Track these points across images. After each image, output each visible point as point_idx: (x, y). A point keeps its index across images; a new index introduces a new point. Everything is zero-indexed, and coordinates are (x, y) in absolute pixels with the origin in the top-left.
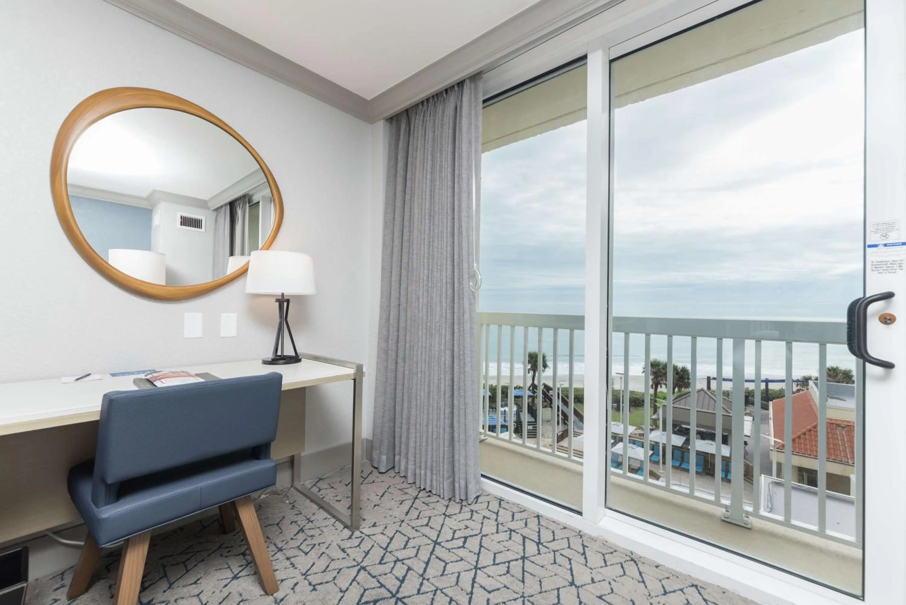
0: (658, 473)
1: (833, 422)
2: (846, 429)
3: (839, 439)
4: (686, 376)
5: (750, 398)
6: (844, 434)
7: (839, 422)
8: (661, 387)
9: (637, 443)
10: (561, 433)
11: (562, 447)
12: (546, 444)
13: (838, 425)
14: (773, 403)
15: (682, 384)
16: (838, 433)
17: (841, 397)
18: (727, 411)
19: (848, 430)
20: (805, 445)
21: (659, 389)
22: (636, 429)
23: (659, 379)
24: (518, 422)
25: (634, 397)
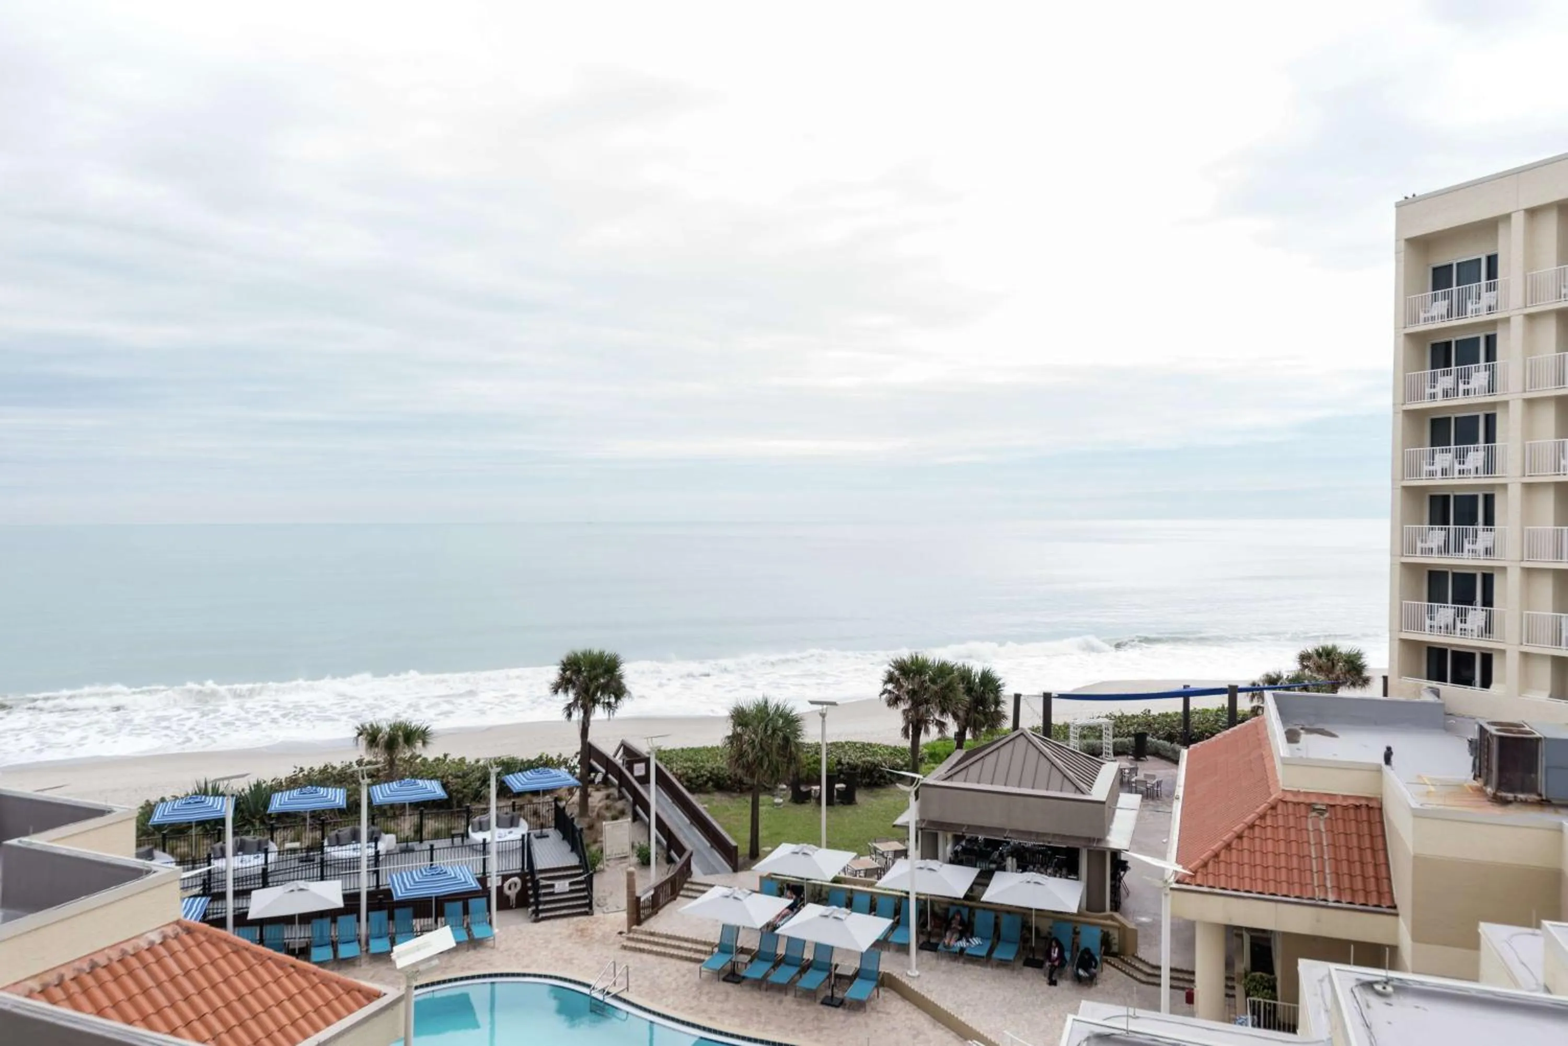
0: (905, 980)
1: (1301, 799)
2: (1327, 815)
3: (1312, 842)
4: (992, 696)
5: (1149, 738)
6: (1323, 830)
7: (1313, 800)
8: (927, 731)
9: (857, 900)
10: (652, 892)
11: (652, 934)
12: (608, 930)
13: (1310, 807)
14: (1189, 754)
15: (982, 718)
16: (1310, 828)
17: (1327, 728)
18: (1078, 788)
19: (1330, 819)
20: (1241, 865)
21: (924, 739)
22: (855, 858)
23: (922, 709)
24: (527, 874)
25: (869, 762)
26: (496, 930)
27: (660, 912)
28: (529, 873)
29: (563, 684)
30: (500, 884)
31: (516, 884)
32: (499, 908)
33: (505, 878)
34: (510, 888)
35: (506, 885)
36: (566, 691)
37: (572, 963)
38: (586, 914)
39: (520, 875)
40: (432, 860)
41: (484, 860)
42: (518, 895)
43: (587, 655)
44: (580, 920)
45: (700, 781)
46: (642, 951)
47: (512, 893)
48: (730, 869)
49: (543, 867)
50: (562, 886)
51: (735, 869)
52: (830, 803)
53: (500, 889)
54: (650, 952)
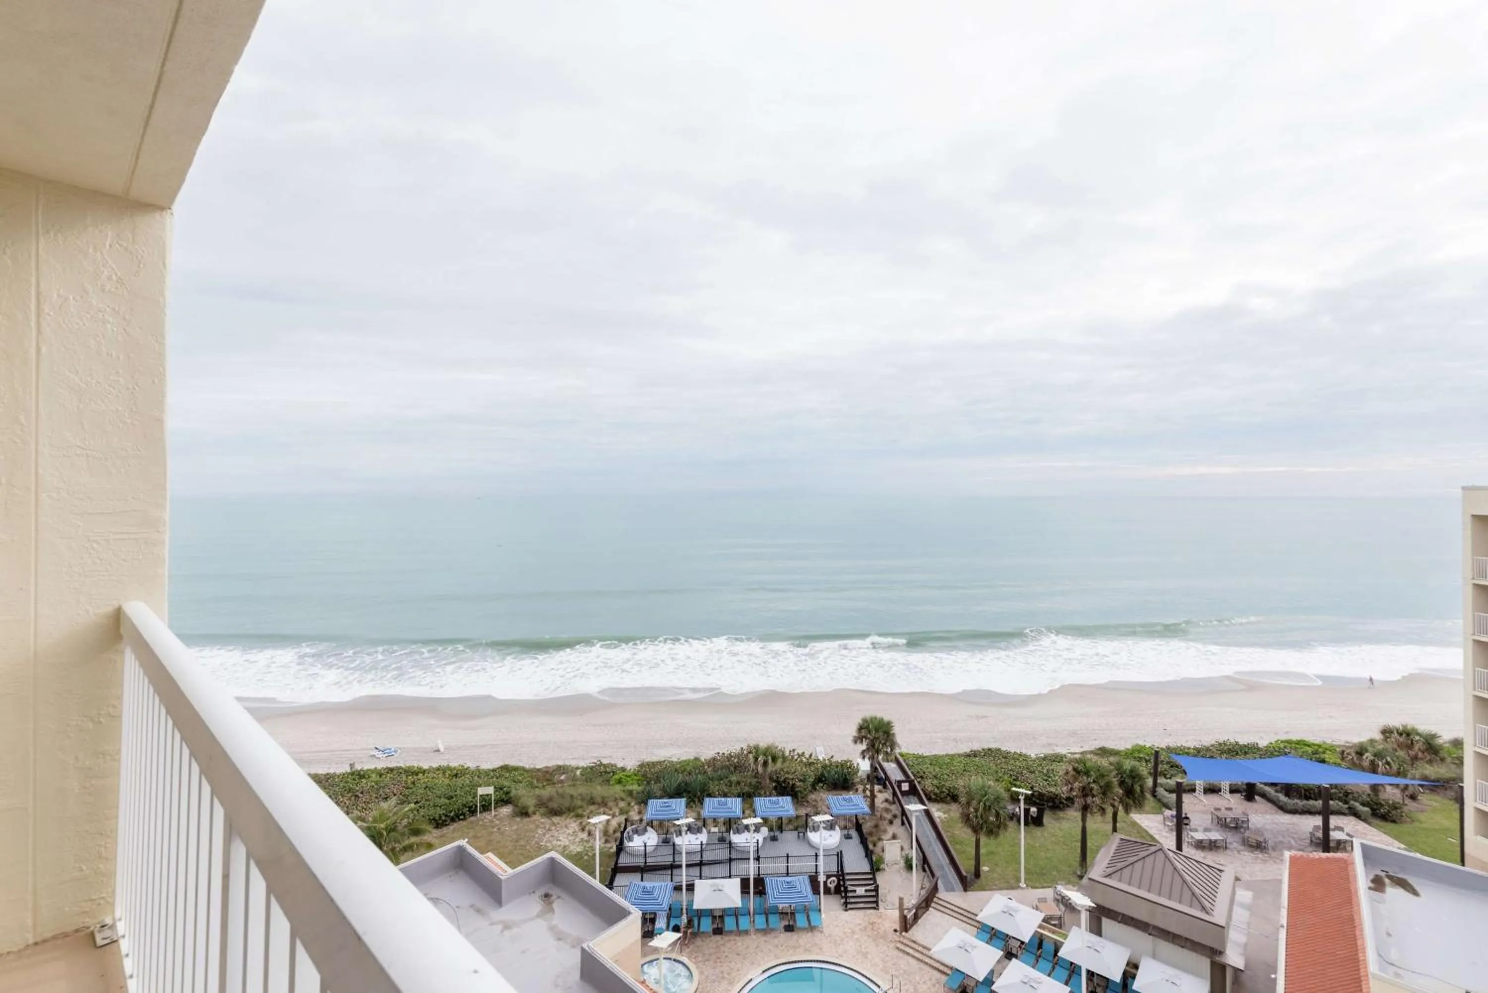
10: (914, 911)
11: (915, 941)
12: (888, 926)
14: (1290, 858)
17: (1410, 880)
18: (1203, 907)
24: (840, 875)
25: (1052, 792)
26: (823, 916)
27: (920, 921)
28: (841, 874)
29: (858, 739)
30: (825, 880)
31: (834, 881)
32: (825, 893)
33: (828, 877)
34: (831, 883)
35: (829, 881)
36: (862, 742)
37: (867, 958)
38: (874, 908)
39: (837, 876)
40: (788, 863)
41: (816, 865)
42: (836, 887)
43: (873, 719)
44: (871, 913)
45: (943, 795)
46: (908, 954)
47: (832, 886)
48: (962, 889)
49: (850, 872)
50: (861, 891)
51: (965, 890)
52: (1026, 824)
53: (825, 883)
54: (913, 957)
